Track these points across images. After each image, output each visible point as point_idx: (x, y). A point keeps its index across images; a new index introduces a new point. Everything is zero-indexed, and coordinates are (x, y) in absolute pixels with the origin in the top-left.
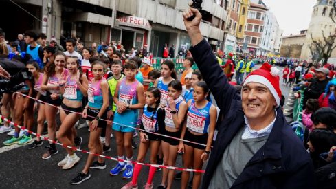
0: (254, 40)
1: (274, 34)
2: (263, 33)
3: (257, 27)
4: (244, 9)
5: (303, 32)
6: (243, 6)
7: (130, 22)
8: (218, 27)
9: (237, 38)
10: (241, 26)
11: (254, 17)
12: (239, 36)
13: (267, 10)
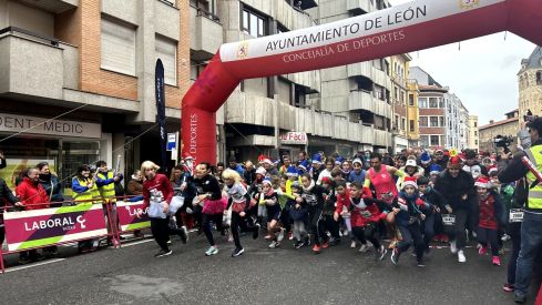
0: (435, 140)
1: (463, 126)
2: (447, 127)
3: (434, 120)
4: (411, 96)
5: (510, 115)
6: (409, 93)
7: (289, 139)
8: (383, 129)
9: (410, 140)
10: (412, 122)
11: (426, 105)
12: (413, 137)
13: (445, 92)
